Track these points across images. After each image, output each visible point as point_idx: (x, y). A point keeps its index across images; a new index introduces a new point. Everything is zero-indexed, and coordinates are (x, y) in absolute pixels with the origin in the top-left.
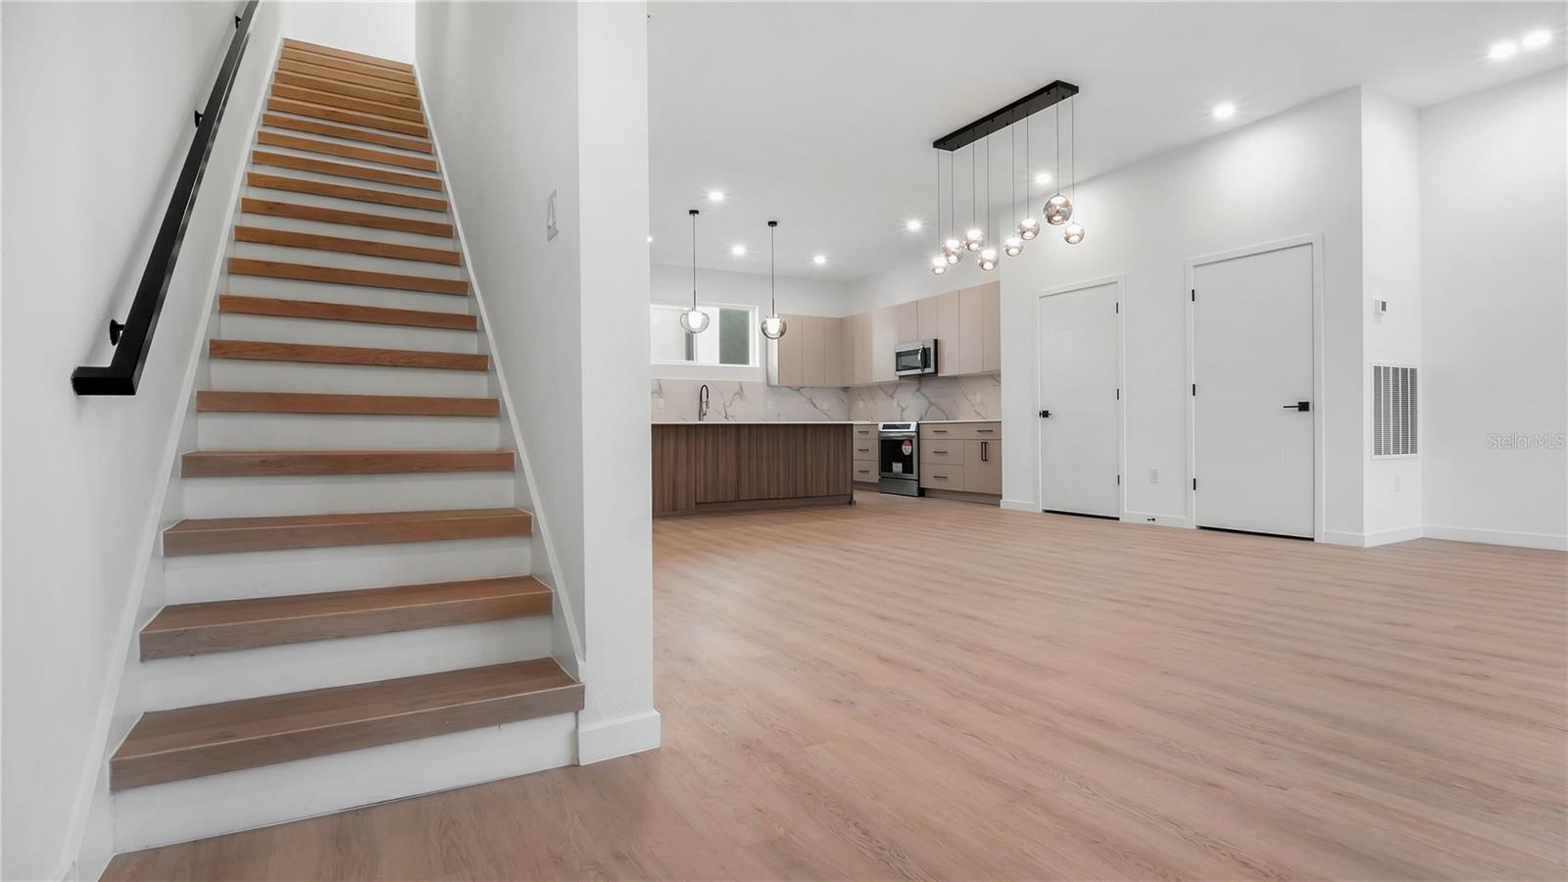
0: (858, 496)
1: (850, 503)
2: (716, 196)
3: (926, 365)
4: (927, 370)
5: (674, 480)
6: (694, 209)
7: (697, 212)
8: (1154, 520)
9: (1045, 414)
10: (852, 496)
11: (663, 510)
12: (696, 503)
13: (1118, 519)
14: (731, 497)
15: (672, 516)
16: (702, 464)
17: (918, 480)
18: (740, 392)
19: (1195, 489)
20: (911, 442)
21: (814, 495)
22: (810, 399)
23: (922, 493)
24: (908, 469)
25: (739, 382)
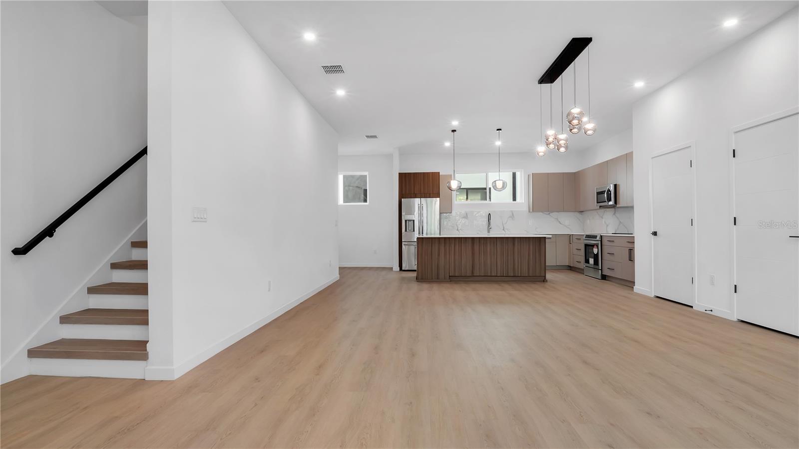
0: (549, 276)
1: (544, 281)
2: (455, 123)
3: (609, 200)
4: (611, 203)
5: (438, 264)
6: (453, 129)
7: (455, 131)
8: (712, 311)
9: (655, 234)
10: (545, 276)
11: (432, 279)
12: (450, 276)
13: (692, 307)
14: (469, 273)
15: (436, 282)
16: (453, 256)
17: (601, 270)
18: (512, 216)
19: (736, 292)
20: (597, 246)
21: (519, 275)
22: (557, 219)
23: (604, 277)
24: (596, 263)
25: (512, 211)
